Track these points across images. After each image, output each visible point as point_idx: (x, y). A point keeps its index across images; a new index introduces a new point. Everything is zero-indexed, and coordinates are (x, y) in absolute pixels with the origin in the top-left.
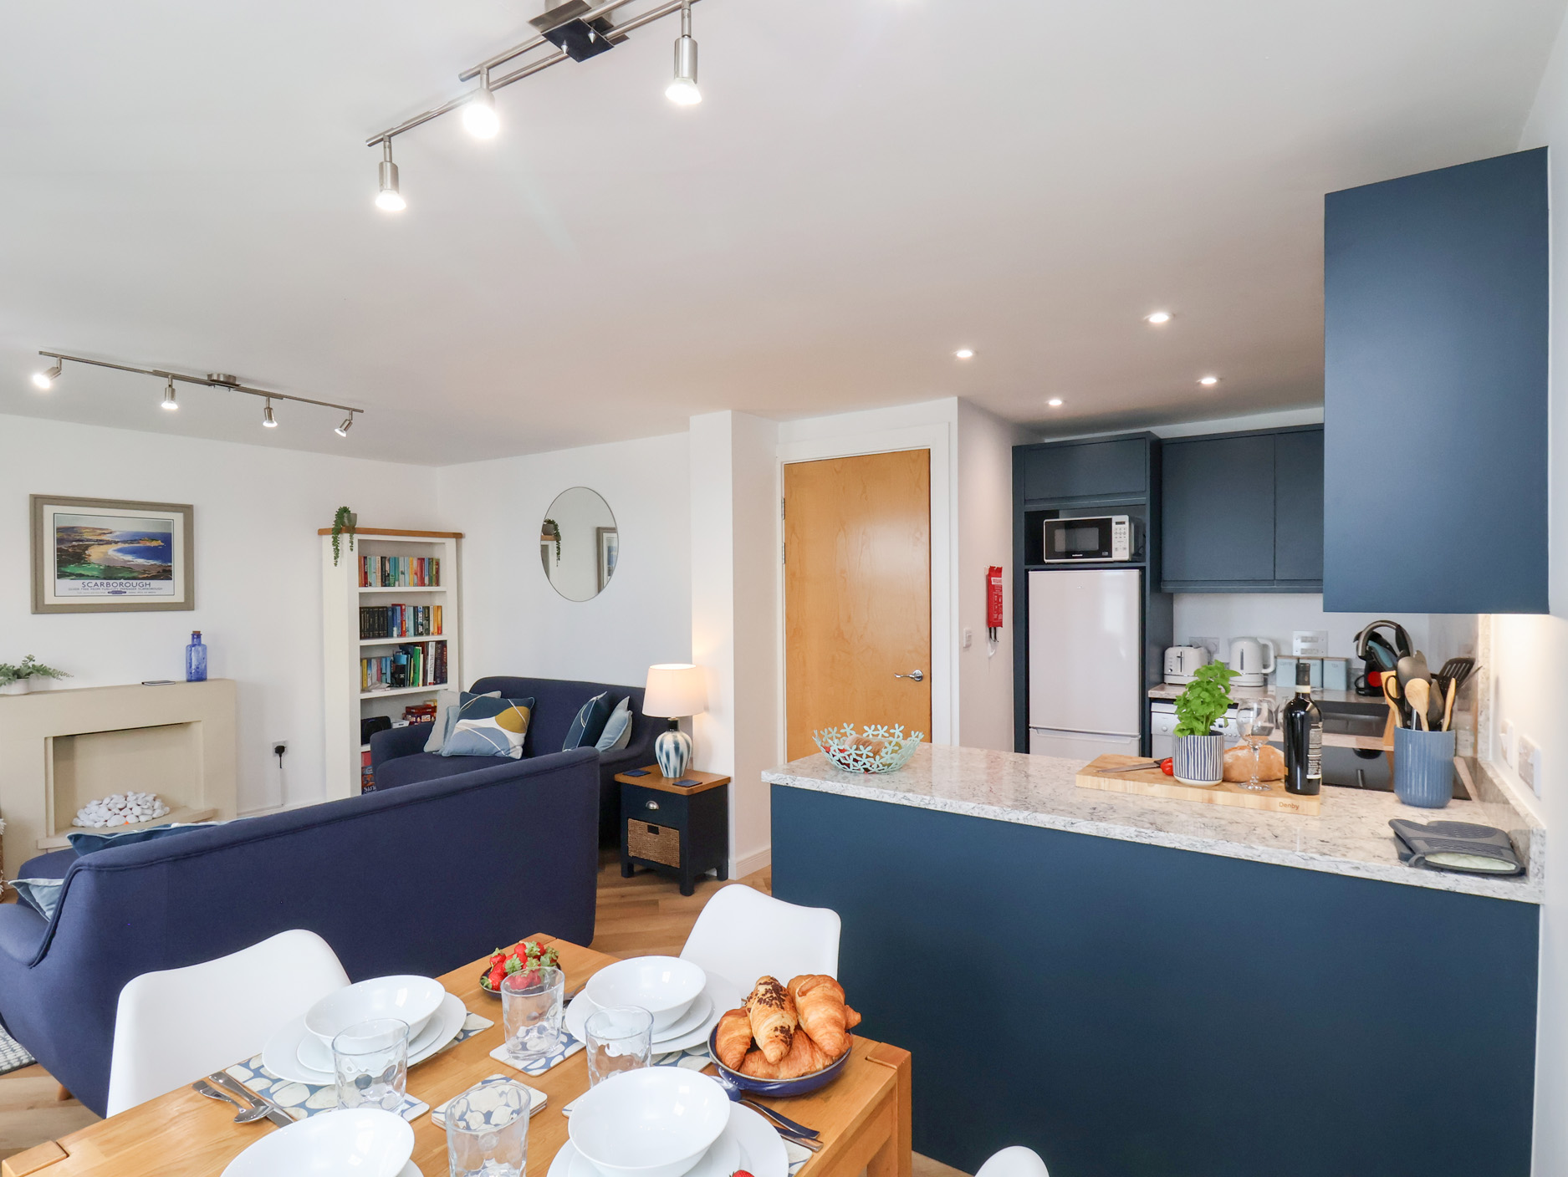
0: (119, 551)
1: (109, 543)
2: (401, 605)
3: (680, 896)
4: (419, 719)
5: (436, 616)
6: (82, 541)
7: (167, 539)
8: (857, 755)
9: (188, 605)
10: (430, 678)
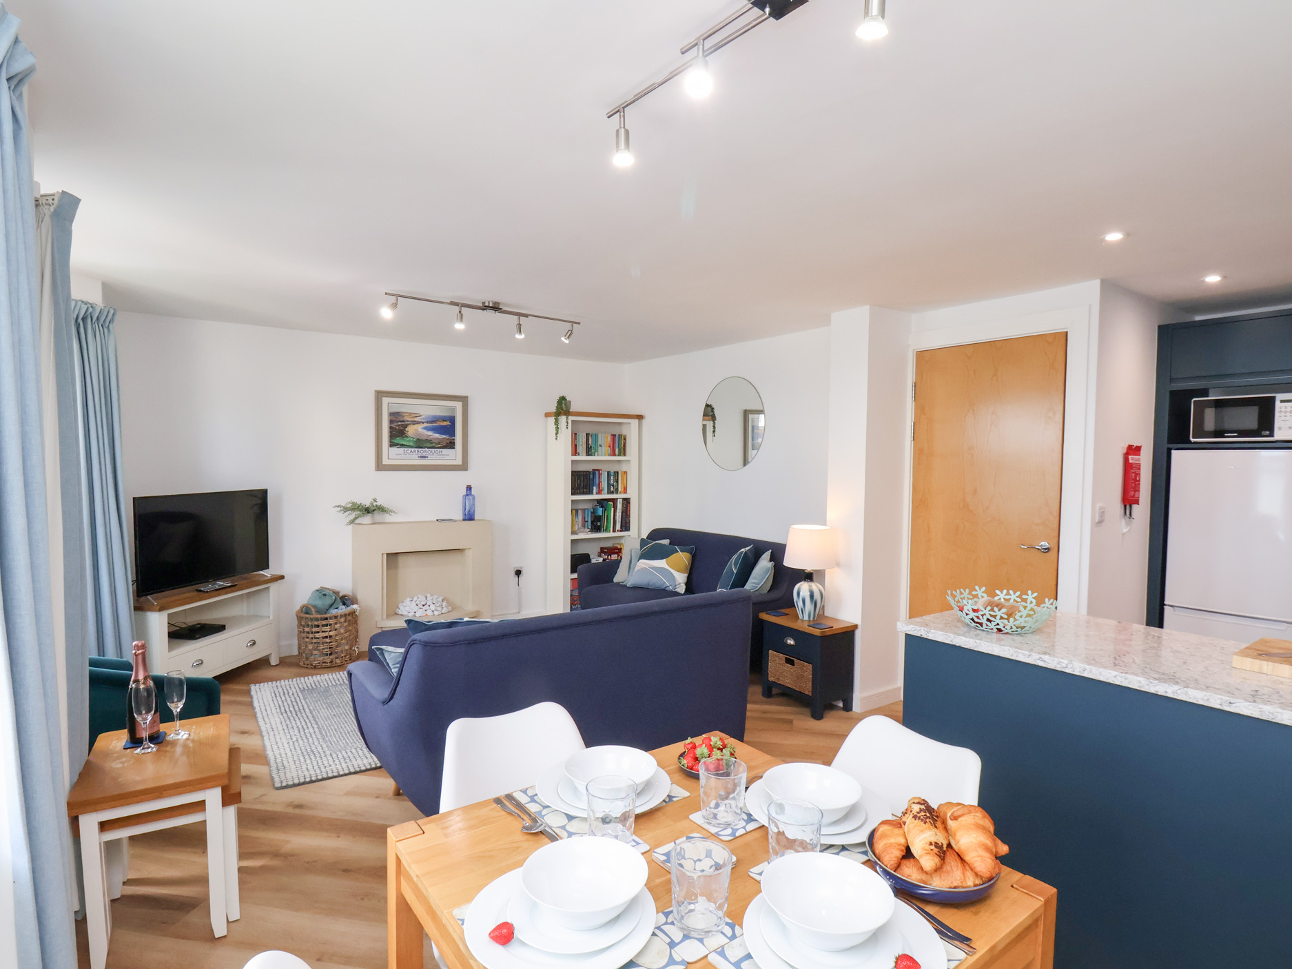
0: (425, 428)
1: (419, 423)
2: (599, 470)
3: (812, 719)
4: (609, 557)
5: (623, 479)
6: (403, 421)
7: (452, 420)
8: (991, 616)
9: (464, 467)
10: (618, 527)
